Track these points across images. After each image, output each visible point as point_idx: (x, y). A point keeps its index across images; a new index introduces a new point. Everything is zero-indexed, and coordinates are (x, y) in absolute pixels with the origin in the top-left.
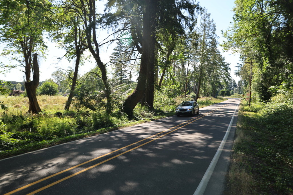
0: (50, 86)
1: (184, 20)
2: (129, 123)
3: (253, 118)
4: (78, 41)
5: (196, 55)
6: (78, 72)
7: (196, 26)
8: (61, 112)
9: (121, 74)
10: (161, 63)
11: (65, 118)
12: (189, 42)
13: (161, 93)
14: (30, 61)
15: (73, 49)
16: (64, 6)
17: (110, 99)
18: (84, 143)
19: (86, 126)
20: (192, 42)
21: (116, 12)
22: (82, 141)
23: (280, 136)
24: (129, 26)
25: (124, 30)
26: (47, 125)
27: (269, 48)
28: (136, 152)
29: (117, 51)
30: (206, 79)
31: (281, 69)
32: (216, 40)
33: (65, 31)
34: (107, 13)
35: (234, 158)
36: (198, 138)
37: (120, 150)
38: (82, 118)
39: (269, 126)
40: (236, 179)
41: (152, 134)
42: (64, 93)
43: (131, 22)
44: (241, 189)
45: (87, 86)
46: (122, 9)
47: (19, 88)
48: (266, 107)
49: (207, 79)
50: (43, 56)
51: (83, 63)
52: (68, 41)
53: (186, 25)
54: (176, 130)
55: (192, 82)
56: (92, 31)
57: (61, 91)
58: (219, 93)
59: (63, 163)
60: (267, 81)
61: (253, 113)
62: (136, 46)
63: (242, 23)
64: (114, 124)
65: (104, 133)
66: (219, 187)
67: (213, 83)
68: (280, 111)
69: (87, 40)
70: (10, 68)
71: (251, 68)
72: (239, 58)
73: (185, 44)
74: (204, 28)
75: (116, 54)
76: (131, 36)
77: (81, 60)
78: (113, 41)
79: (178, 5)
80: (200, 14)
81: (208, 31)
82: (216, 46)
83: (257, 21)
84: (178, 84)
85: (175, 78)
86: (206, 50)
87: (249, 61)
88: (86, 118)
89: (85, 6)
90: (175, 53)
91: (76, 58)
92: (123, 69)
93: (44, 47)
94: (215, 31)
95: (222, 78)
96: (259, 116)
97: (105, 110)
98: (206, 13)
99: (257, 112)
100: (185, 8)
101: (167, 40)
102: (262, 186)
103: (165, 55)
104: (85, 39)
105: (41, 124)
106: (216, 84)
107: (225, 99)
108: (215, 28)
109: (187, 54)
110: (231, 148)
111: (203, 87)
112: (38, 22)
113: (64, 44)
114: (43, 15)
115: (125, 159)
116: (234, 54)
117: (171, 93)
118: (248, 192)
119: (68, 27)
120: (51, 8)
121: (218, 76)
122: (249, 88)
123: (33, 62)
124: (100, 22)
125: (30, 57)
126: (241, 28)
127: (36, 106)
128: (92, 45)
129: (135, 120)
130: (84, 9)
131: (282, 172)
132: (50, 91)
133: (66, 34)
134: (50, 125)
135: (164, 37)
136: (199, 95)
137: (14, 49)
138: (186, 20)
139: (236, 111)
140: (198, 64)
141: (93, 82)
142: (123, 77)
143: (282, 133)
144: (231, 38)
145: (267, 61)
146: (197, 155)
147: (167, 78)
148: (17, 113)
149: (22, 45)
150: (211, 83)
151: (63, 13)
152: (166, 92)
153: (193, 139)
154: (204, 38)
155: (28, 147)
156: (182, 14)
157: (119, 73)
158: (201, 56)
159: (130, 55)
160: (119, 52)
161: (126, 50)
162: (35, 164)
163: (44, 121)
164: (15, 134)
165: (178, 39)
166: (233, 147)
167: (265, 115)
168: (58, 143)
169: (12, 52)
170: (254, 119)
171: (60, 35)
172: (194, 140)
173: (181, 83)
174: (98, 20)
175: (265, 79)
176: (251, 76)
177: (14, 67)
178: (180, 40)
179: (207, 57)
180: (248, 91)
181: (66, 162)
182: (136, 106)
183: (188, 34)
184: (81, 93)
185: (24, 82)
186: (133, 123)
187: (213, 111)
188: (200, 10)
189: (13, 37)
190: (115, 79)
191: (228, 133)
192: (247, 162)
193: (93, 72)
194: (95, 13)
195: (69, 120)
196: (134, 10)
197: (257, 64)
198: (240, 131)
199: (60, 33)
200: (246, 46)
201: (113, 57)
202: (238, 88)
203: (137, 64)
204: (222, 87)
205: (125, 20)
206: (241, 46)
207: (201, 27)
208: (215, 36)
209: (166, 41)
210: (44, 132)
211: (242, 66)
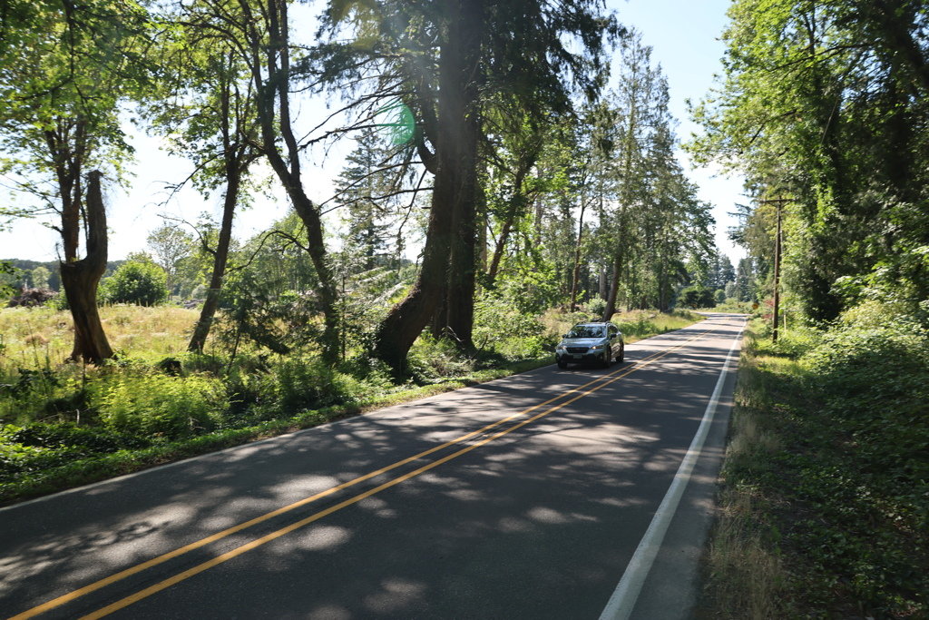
0: (144, 274)
1: (569, 67)
2: (394, 395)
3: (785, 375)
4: (232, 131)
5: (606, 176)
6: (233, 229)
7: (607, 87)
8: (177, 359)
9: (368, 237)
10: (498, 201)
11: (190, 378)
12: (584, 136)
13: (497, 298)
14: (78, 194)
15: (215, 157)
16: (186, 19)
17: (334, 317)
18: (250, 458)
19: (259, 405)
20: (593, 136)
21: (352, 41)
22: (246, 451)
23: (868, 433)
24: (394, 83)
25: (379, 96)
26: (131, 401)
27: (836, 158)
28: (416, 487)
29: (355, 165)
30: (640, 253)
31: (871, 224)
32: (671, 130)
33: (191, 99)
34: (326, 44)
35: (725, 503)
36: (614, 441)
37: (366, 480)
38: (245, 379)
39: (836, 403)
40: (732, 568)
41: (467, 430)
42: (186, 298)
43: (403, 71)
44: (746, 602)
45: (260, 274)
46: (374, 31)
47: (41, 280)
48: (825, 342)
49: (642, 253)
50: (119, 180)
51: (250, 202)
52: (200, 133)
53: (574, 83)
54: (543, 414)
55: (596, 262)
56: (277, 101)
57: (176, 293)
58: (680, 298)
59: (182, 524)
60: (828, 259)
61: (786, 361)
62: (416, 148)
63: (751, 78)
64: (347, 398)
65: (314, 426)
66: (679, 594)
67: (661, 265)
68: (867, 355)
69: (260, 128)
70: (12, 216)
71: (780, 220)
72: (743, 189)
73: (571, 142)
74: (631, 92)
75: (355, 174)
76: (401, 117)
77: (243, 194)
78: (345, 131)
79: (550, 18)
80: (618, 50)
81: (645, 101)
82: (668, 150)
83: (797, 72)
84: (550, 270)
85: (541, 250)
86: (638, 161)
87: (773, 198)
88: (259, 379)
89: (257, 21)
90: (540, 172)
91: (225, 185)
92: (376, 222)
93: (122, 149)
94: (666, 101)
95: (689, 251)
96: (803, 371)
97: (319, 352)
98: (639, 46)
99: (798, 359)
100: (571, 28)
101: (515, 130)
102: (812, 589)
103: (510, 177)
104: (253, 126)
105: (113, 397)
106: (671, 269)
107: (697, 317)
108: (666, 93)
109: (579, 175)
110: (715, 472)
111: (628, 278)
112: (103, 68)
113: (189, 140)
114: (119, 48)
115: (380, 509)
116: (725, 176)
117: (528, 297)
118: (768, 609)
119: (200, 88)
120: (145, 24)
121: (676, 243)
122: (774, 282)
123: (87, 197)
124: (302, 73)
125: (78, 184)
126: (749, 92)
127: (95, 338)
128: (276, 144)
129: (413, 383)
130: (253, 29)
131: (875, 546)
132: (142, 291)
133: (193, 108)
134: (140, 399)
135: (506, 122)
136: (616, 303)
137: (26, 155)
138: (575, 68)
139: (733, 355)
140: (614, 205)
141: (282, 262)
142: (375, 246)
143: (875, 425)
144: (715, 125)
145: (829, 197)
146: (609, 496)
147: (514, 249)
148: (33, 363)
149: (51, 143)
150: (654, 266)
151: (183, 42)
152: (514, 293)
153: (596, 445)
154: (632, 125)
155: (69, 473)
156: (564, 47)
157: (365, 236)
158: (621, 182)
159: (397, 179)
160: (362, 167)
161: (387, 161)
162: (93, 527)
163: (122, 389)
164: (29, 431)
165: (549, 128)
166: (724, 467)
167: (824, 368)
168: (168, 458)
169: (19, 166)
170: (789, 379)
171: (174, 111)
172: (601, 445)
173: (559, 266)
174: (298, 64)
175: (821, 253)
176: (779, 245)
177: (26, 213)
178: (557, 131)
179: (641, 184)
180: (769, 292)
181: (193, 518)
182: (418, 339)
183: (581, 110)
184: (242, 297)
185: (59, 264)
186: (409, 392)
187: (662, 353)
188: (620, 34)
189: (20, 116)
190: (351, 253)
191: (707, 423)
192: (765, 516)
193: (280, 230)
194: (287, 42)
195: (202, 384)
196: (412, 34)
197: (799, 207)
198: (745, 417)
199: (175, 105)
200: (763, 149)
201: (343, 185)
202: (739, 281)
203: (420, 206)
204: (689, 279)
205: (382, 66)
206: (749, 150)
207: (622, 88)
208: (665, 119)
209: (512, 132)
210: (121, 422)
211: (751, 214)
